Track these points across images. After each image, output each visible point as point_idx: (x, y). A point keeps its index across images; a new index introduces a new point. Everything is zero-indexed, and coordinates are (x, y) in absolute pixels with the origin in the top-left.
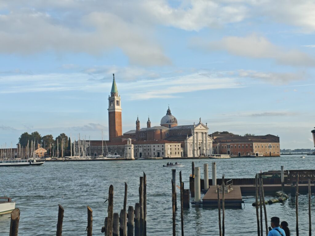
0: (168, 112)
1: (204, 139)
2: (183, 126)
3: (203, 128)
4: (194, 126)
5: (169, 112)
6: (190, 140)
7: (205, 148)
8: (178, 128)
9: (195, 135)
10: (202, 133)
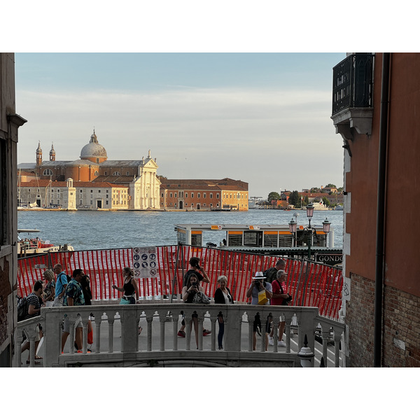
0: (92, 138)
1: (152, 183)
2: (120, 161)
3: (152, 165)
4: (142, 161)
5: (94, 139)
6: (137, 184)
7: (152, 196)
8: (113, 164)
9: (143, 175)
10: (151, 173)
